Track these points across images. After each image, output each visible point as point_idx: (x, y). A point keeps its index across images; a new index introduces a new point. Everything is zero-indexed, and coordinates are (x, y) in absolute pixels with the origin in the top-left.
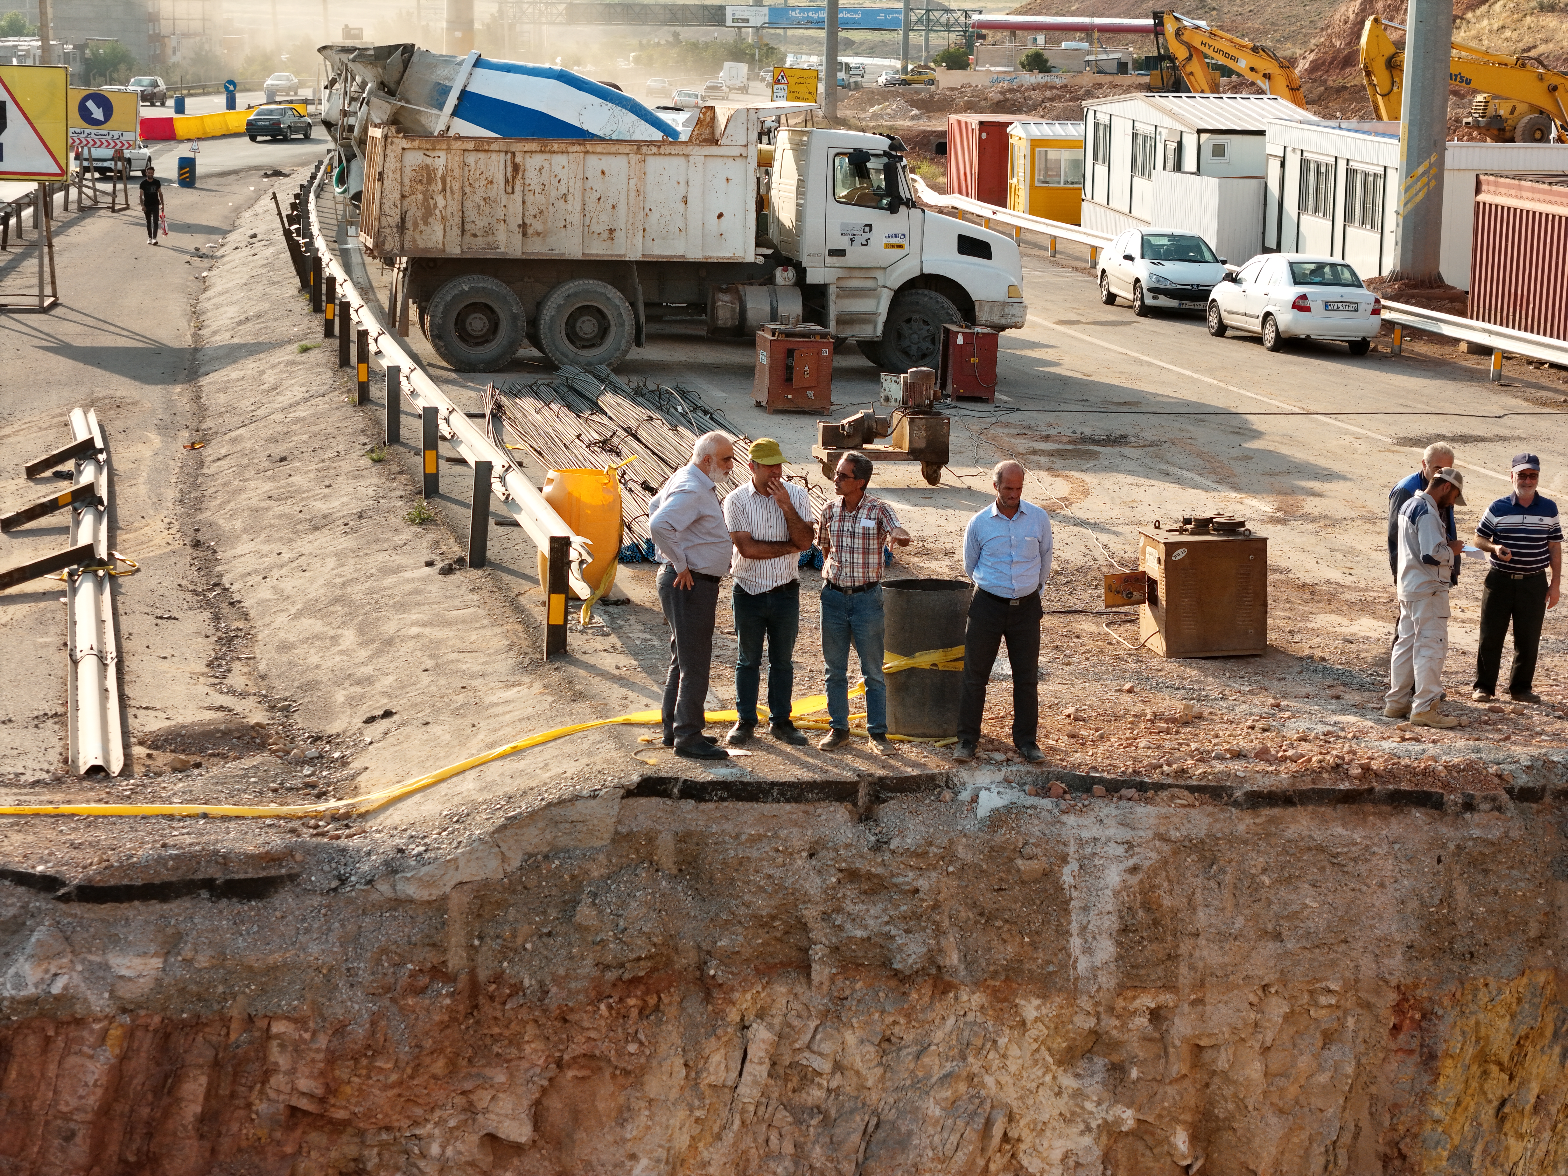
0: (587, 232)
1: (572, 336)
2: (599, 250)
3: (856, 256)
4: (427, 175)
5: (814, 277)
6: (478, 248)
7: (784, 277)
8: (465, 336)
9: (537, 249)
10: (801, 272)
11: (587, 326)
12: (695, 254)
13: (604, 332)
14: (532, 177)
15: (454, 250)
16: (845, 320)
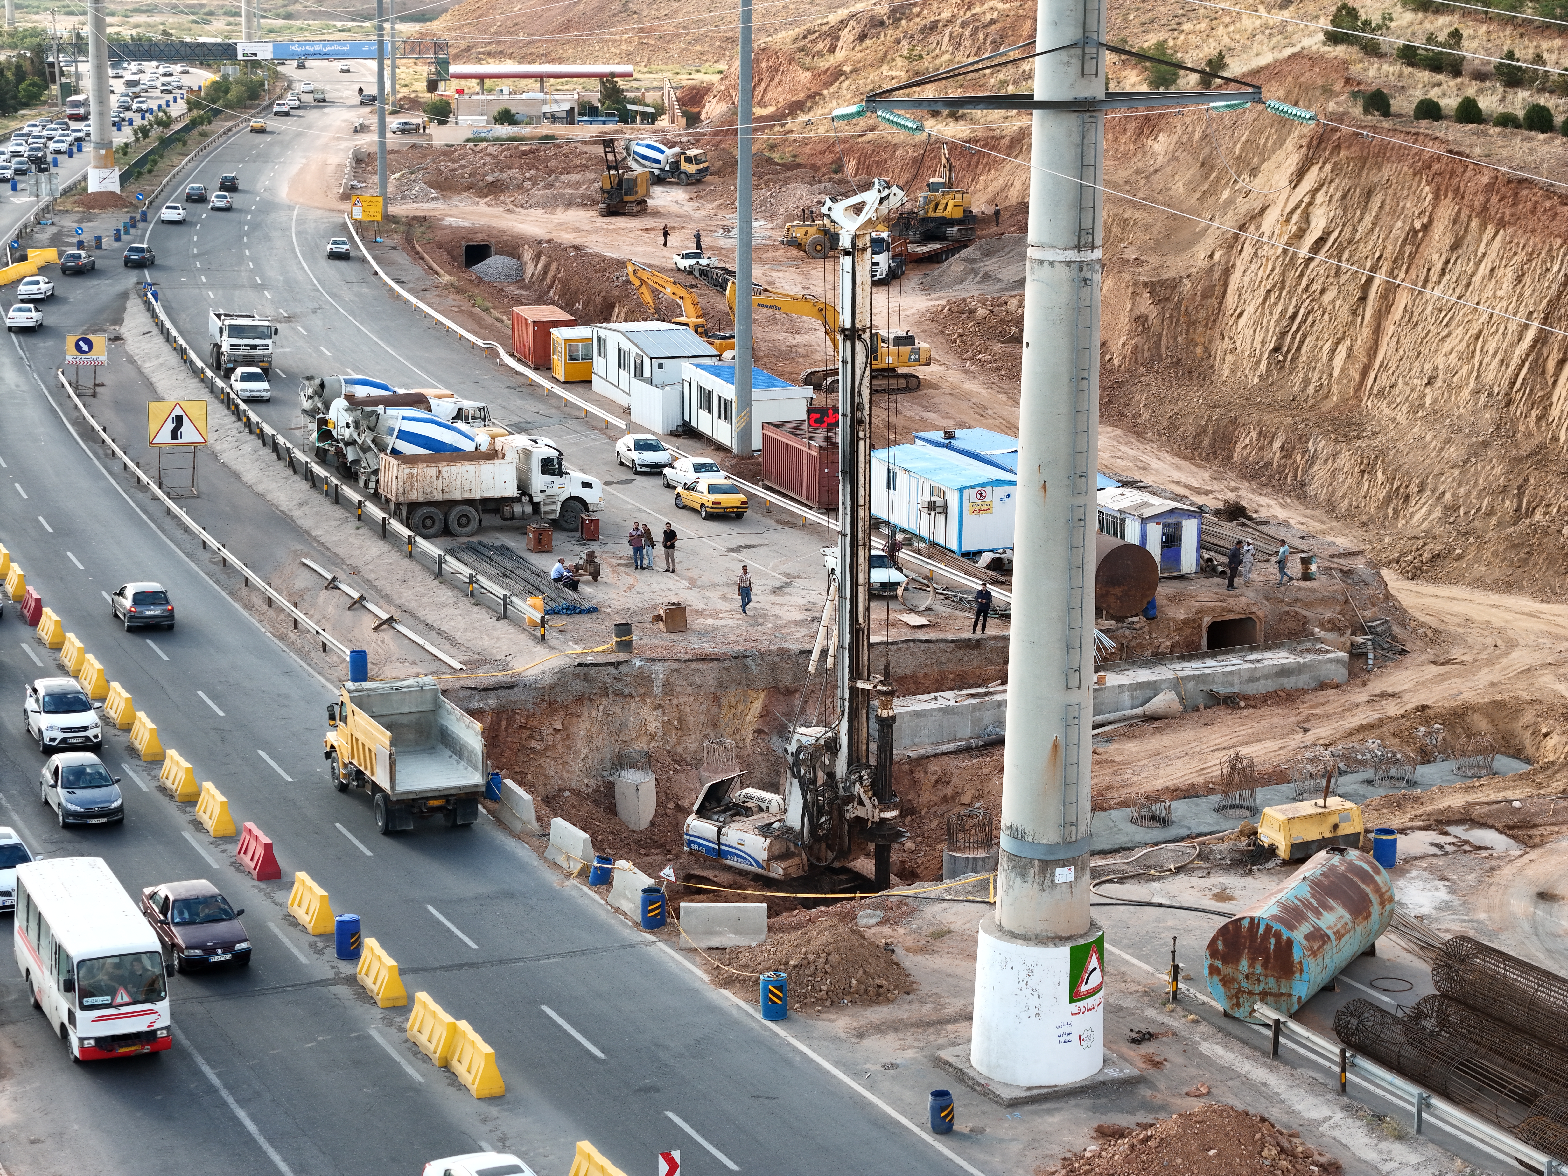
0: (463, 491)
1: (459, 524)
2: (467, 496)
3: (549, 492)
4: (411, 476)
5: (536, 500)
6: (428, 498)
7: (525, 499)
8: (424, 526)
9: (447, 497)
10: (531, 498)
11: (464, 521)
12: (498, 495)
13: (469, 522)
14: (444, 474)
15: (421, 500)
16: (546, 513)
